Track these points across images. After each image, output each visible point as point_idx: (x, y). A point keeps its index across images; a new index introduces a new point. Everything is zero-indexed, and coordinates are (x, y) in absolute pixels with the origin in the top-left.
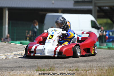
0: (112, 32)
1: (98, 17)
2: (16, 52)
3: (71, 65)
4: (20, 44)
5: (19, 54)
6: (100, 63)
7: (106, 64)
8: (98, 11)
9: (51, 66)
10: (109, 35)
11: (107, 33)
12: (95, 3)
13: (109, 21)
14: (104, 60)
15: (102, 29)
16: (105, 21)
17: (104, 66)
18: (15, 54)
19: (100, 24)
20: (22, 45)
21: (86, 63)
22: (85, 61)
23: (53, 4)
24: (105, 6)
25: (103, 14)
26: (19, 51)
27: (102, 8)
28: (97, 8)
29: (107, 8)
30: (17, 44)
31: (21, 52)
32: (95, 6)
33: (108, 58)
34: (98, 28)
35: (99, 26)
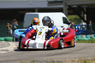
0: (80, 26)
1: (68, 14)
2: (2, 48)
3: (48, 58)
4: (5, 42)
5: (4, 49)
6: (72, 55)
7: (77, 56)
8: (68, 9)
9: (32, 59)
10: (78, 28)
11: (76, 27)
12: (65, 3)
13: (77, 17)
14: (75, 52)
15: (72, 24)
16: (74, 17)
17: (75, 57)
18: (2, 50)
19: (70, 20)
20: (7, 42)
21: (60, 55)
22: (60, 54)
23: (30, 4)
24: (74, 5)
25: (72, 11)
26: (4, 47)
27: (71, 6)
28: (67, 7)
29: (75, 6)
30: (3, 42)
31: (6, 48)
32: (65, 5)
33: (78, 50)
34: (68, 24)
35: (69, 22)
